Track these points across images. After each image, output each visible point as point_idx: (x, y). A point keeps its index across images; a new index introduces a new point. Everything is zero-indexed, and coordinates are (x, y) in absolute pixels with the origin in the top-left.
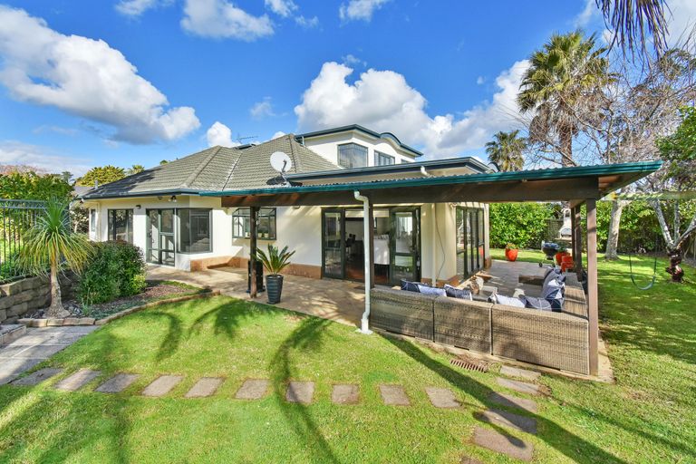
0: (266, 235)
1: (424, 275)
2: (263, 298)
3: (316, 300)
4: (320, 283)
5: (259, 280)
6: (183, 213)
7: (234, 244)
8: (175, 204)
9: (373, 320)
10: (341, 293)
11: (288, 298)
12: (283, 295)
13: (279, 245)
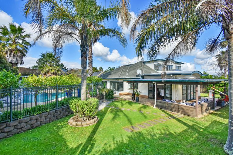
0: (135, 88)
1: (172, 99)
2: (135, 101)
3: (147, 102)
4: (147, 100)
5: (134, 98)
6: (118, 83)
7: (128, 90)
8: (116, 81)
9: (156, 106)
10: (152, 102)
11: (140, 102)
12: (139, 101)
13: (138, 90)
